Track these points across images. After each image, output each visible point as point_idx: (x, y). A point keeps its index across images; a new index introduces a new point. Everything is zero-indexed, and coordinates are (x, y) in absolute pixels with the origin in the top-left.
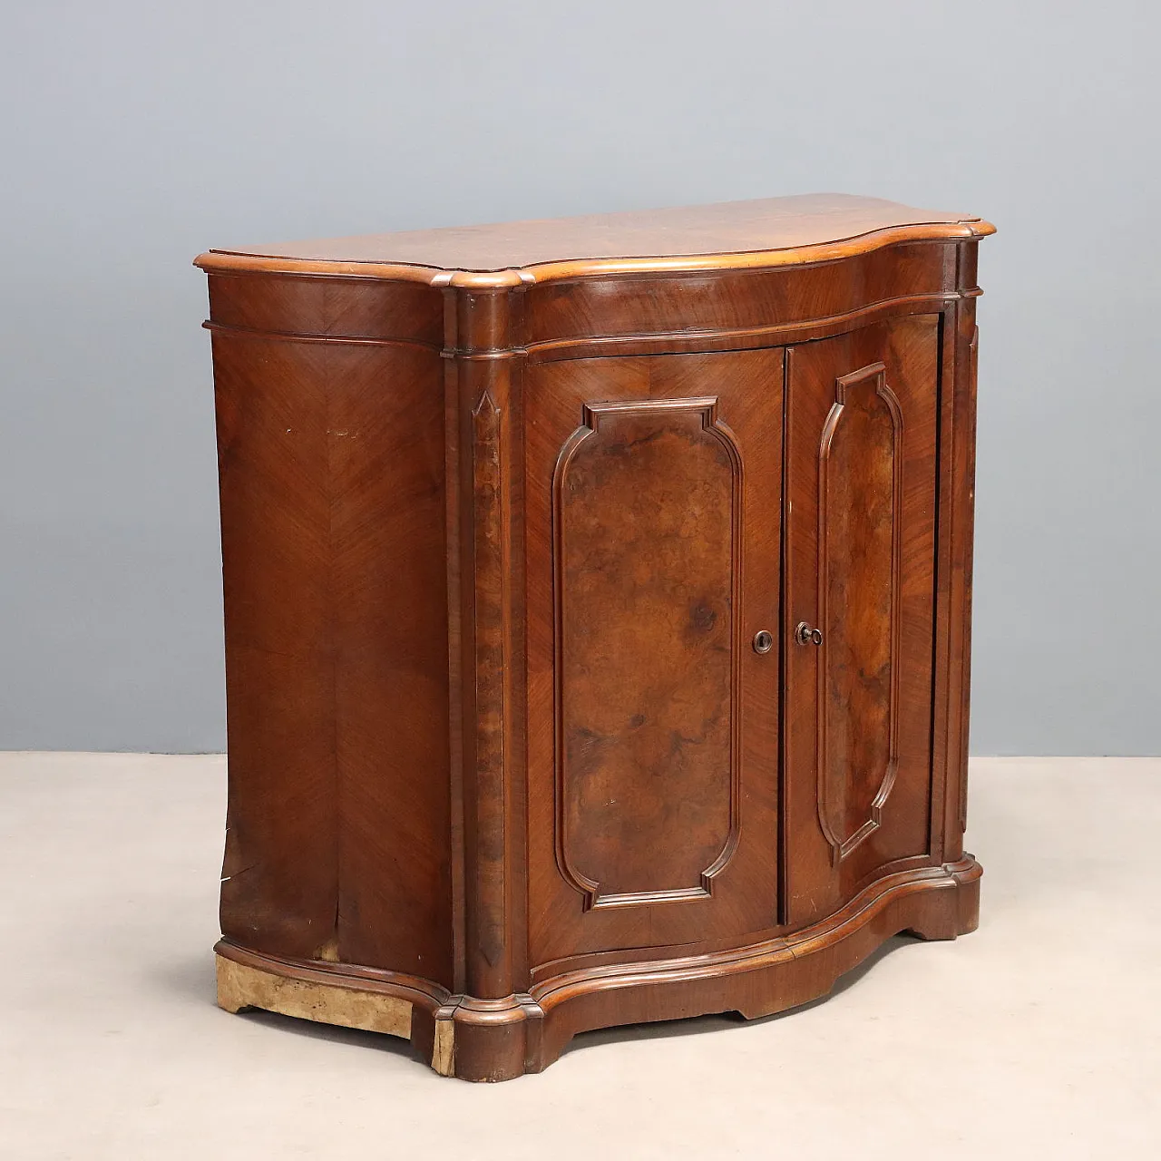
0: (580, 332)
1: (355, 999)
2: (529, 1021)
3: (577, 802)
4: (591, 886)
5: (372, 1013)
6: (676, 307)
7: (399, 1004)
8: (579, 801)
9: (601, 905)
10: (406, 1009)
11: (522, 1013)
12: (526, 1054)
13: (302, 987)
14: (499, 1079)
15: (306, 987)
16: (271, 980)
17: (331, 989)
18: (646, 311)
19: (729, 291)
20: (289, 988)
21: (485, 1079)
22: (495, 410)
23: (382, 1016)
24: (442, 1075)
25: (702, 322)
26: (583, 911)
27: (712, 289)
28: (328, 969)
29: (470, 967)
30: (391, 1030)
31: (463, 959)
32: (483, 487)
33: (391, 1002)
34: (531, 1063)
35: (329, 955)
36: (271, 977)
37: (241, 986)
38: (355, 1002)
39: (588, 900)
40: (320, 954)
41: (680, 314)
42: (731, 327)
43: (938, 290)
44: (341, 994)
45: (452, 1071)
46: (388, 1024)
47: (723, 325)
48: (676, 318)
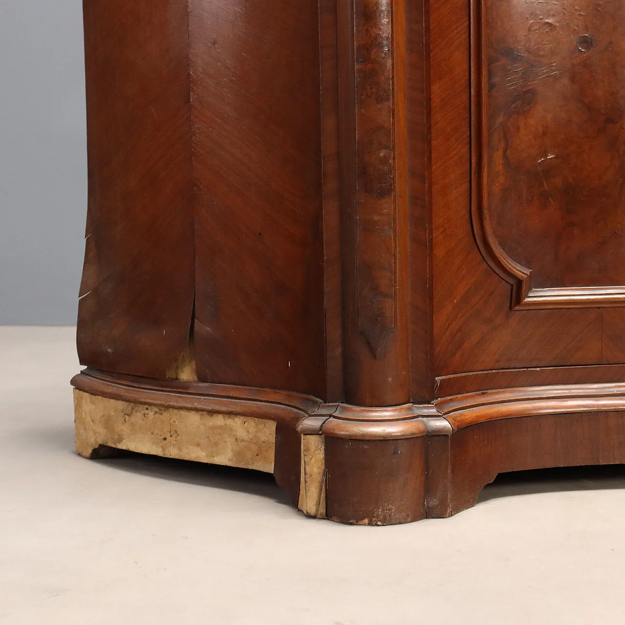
1: (211, 424)
2: (431, 437)
3: (501, 151)
4: (521, 271)
5: (230, 441)
7: (261, 427)
8: (505, 151)
9: (535, 299)
10: (268, 432)
11: (421, 427)
12: (428, 487)
13: (151, 414)
14: (387, 521)
15: (156, 413)
16: (121, 408)
17: (183, 413)
20: (138, 417)
21: (366, 521)
23: (242, 444)
24: (309, 516)
26: (511, 308)
28: (183, 388)
29: (348, 361)
30: (253, 463)
31: (338, 351)
33: (251, 423)
34: (434, 502)
35: (187, 374)
36: (120, 404)
37: (93, 421)
38: (210, 428)
39: (518, 290)
40: (177, 374)
44: (194, 418)
45: (322, 510)
46: (249, 455)
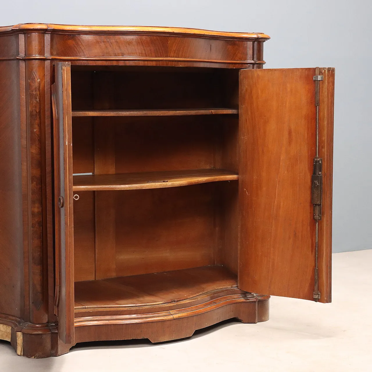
0: (79, 55)
2: (52, 334)
6: (119, 47)
14: (39, 357)
18: (106, 47)
19: (141, 42)
21: (33, 357)
22: (37, 80)
23: (2, 333)
24: (19, 355)
25: (131, 53)
27: (134, 40)
31: (28, 307)
32: (33, 111)
34: (54, 352)
41: (121, 50)
42: (142, 56)
43: (245, 60)
45: (23, 354)
46: (4, 336)
47: (139, 55)
48: (119, 52)
